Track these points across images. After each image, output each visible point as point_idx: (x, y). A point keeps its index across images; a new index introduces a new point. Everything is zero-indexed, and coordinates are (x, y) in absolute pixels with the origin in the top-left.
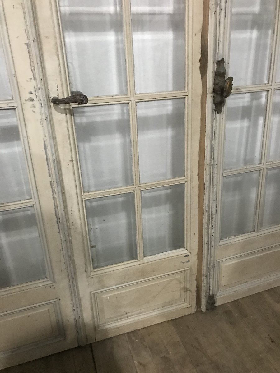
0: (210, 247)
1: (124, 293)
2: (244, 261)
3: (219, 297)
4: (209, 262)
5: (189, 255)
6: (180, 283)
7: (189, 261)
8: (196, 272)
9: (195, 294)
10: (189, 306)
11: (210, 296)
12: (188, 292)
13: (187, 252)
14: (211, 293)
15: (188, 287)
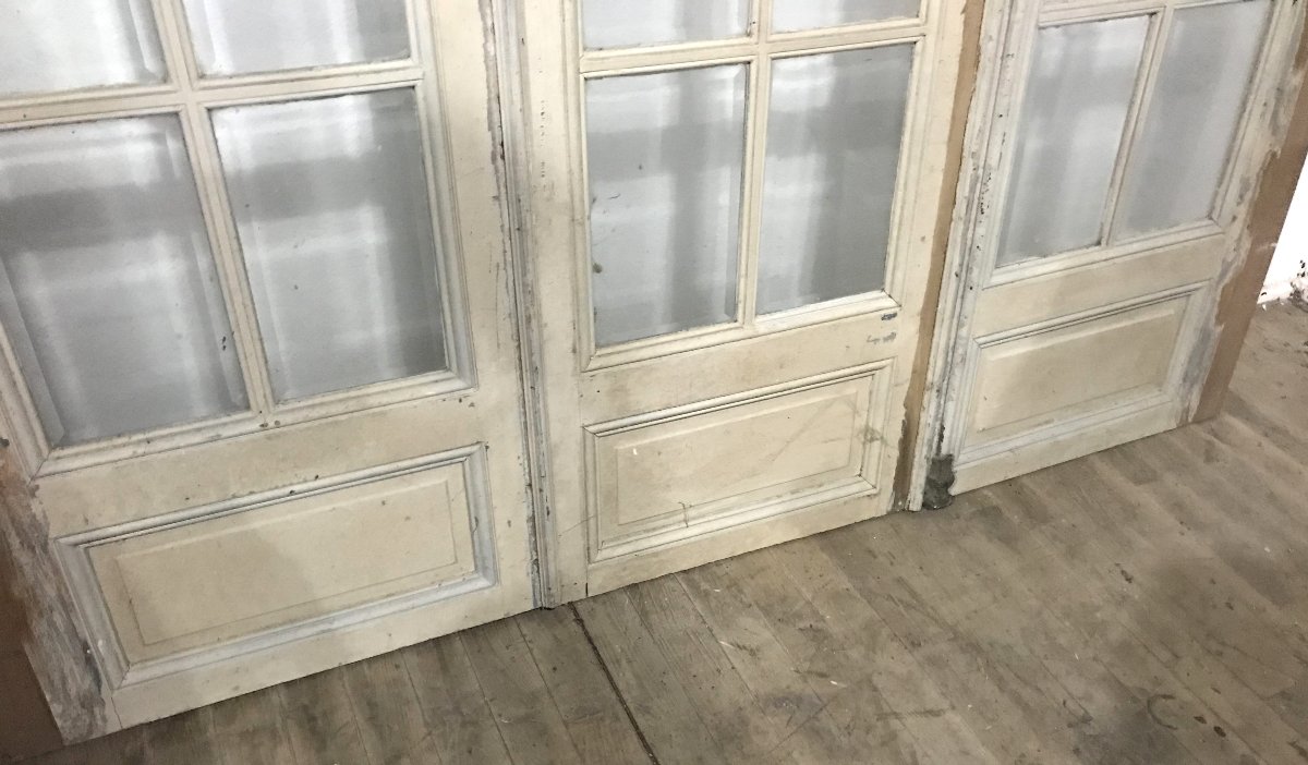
0: (964, 290)
1: (684, 438)
2: (1051, 348)
3: (962, 467)
4: (951, 344)
5: (895, 315)
6: (855, 412)
7: (893, 336)
8: (909, 376)
9: (895, 453)
10: (874, 491)
11: (940, 461)
12: (877, 444)
13: (890, 303)
14: (944, 451)
15: (878, 427)
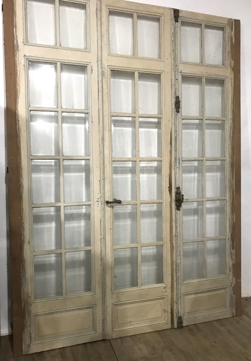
0: (178, 284)
3: (184, 320)
4: (178, 294)
5: (166, 288)
6: (161, 306)
7: (166, 292)
8: (171, 299)
9: (170, 315)
10: (167, 323)
11: (179, 318)
12: (166, 313)
13: (165, 285)
